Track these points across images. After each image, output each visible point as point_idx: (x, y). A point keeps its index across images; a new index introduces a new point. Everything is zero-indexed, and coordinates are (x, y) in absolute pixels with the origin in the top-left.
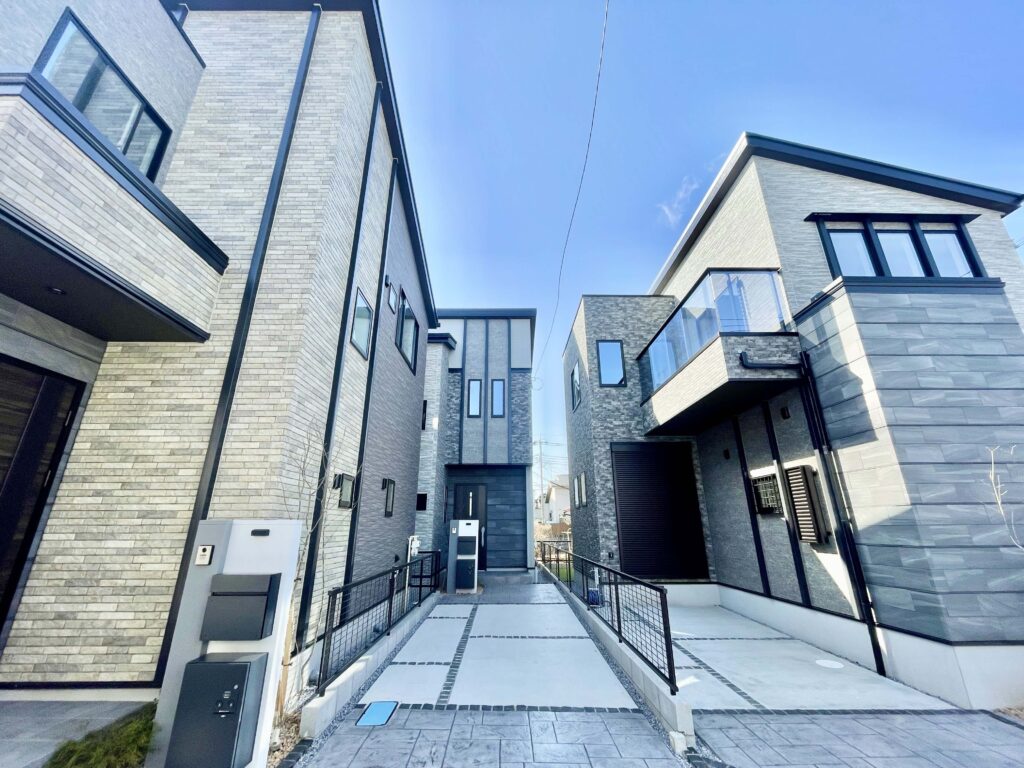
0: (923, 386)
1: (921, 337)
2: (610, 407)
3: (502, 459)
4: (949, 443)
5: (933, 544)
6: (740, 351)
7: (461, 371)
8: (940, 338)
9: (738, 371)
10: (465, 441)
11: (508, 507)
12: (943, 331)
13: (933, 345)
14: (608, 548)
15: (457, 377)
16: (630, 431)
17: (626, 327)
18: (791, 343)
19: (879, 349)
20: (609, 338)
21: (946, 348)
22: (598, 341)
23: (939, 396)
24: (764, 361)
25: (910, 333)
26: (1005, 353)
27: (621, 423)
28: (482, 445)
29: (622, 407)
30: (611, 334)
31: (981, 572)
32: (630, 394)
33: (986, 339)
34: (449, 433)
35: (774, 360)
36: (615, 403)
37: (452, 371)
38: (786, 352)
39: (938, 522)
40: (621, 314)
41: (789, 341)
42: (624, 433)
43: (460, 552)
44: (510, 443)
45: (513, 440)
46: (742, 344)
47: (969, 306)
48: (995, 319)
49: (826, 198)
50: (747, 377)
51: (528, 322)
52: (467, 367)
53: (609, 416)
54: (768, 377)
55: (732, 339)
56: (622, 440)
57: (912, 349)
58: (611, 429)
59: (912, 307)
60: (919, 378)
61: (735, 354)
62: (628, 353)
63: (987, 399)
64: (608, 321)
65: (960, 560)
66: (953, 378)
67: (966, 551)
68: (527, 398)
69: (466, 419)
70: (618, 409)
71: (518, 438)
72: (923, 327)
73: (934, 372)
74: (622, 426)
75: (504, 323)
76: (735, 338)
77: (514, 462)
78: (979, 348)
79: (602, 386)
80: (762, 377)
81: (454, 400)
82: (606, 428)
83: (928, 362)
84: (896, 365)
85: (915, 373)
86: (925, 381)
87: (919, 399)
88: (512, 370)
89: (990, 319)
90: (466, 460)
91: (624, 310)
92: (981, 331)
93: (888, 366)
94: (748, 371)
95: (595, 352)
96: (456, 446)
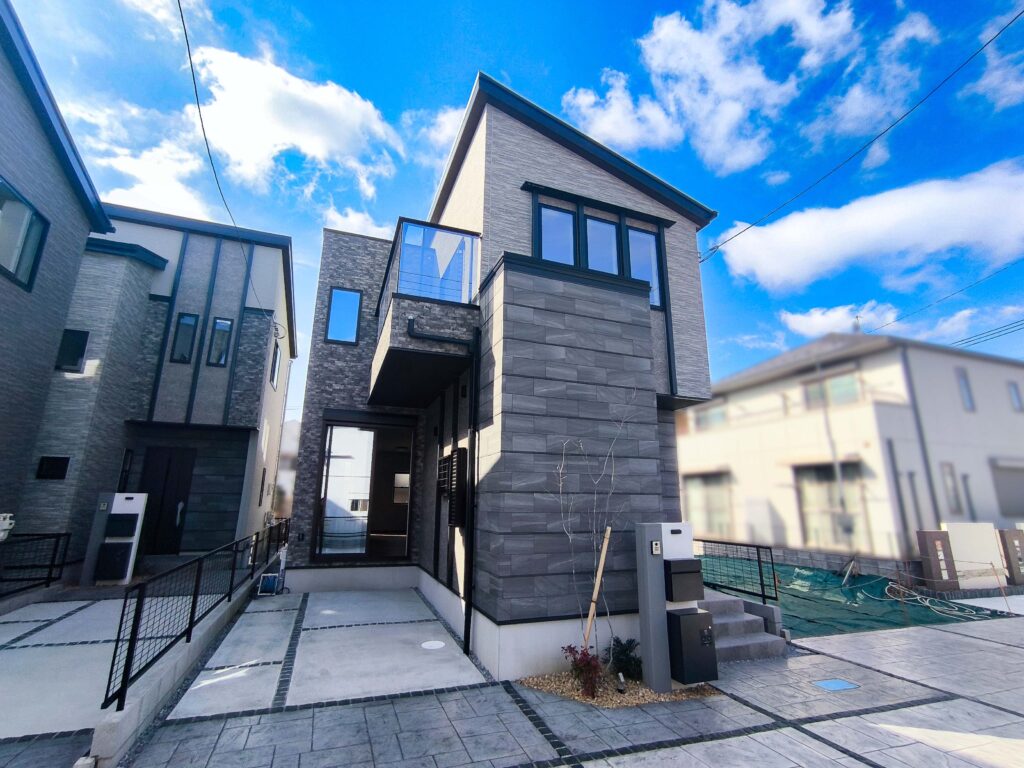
0: (548, 376)
1: (563, 328)
2: (332, 368)
3: (214, 418)
4: (554, 433)
5: (509, 531)
6: (411, 317)
7: (170, 300)
8: (577, 331)
9: (403, 339)
10: (161, 392)
11: (222, 479)
12: (583, 324)
13: (570, 337)
14: (298, 528)
15: (163, 307)
16: (352, 397)
17: (372, 277)
18: (469, 317)
19: (519, 332)
20: (348, 286)
21: (582, 342)
22: (332, 288)
23: (560, 387)
24: (435, 332)
25: (552, 322)
26: (631, 353)
27: (342, 387)
28: (186, 400)
29: (347, 369)
30: (352, 281)
31: (545, 556)
32: (360, 355)
33: (620, 338)
34: (138, 379)
35: (447, 332)
36: (340, 364)
37: (154, 298)
38: (462, 326)
39: (520, 509)
40: (368, 259)
41: (469, 314)
42: (344, 399)
43: (109, 533)
44: (228, 399)
45: (233, 396)
46: (416, 309)
47: (614, 303)
48: (633, 320)
49: (549, 171)
50: (410, 347)
51: (279, 253)
52: (179, 297)
53: (329, 378)
54: (434, 350)
55: (406, 303)
56: (340, 407)
57: (549, 338)
58: (330, 393)
59: (563, 296)
60: (548, 368)
61: (404, 320)
62: (367, 307)
63: (602, 395)
64: (350, 265)
65: (531, 545)
66: (579, 372)
67: (537, 537)
68: (260, 347)
69: (166, 363)
70: (341, 371)
71: (240, 395)
72: (567, 317)
73: (563, 363)
74: (343, 391)
75: (246, 247)
76: (410, 302)
77: (230, 423)
78: (611, 345)
79: (327, 341)
80: (428, 349)
81: (151, 336)
82: (323, 391)
83: (561, 353)
84: (527, 352)
85: (545, 362)
86: (551, 371)
87: (541, 389)
88: (245, 310)
89: (629, 319)
90: (159, 416)
91: (373, 255)
92: (617, 329)
93: (521, 352)
94: (414, 341)
95: (326, 299)
96: (146, 398)
